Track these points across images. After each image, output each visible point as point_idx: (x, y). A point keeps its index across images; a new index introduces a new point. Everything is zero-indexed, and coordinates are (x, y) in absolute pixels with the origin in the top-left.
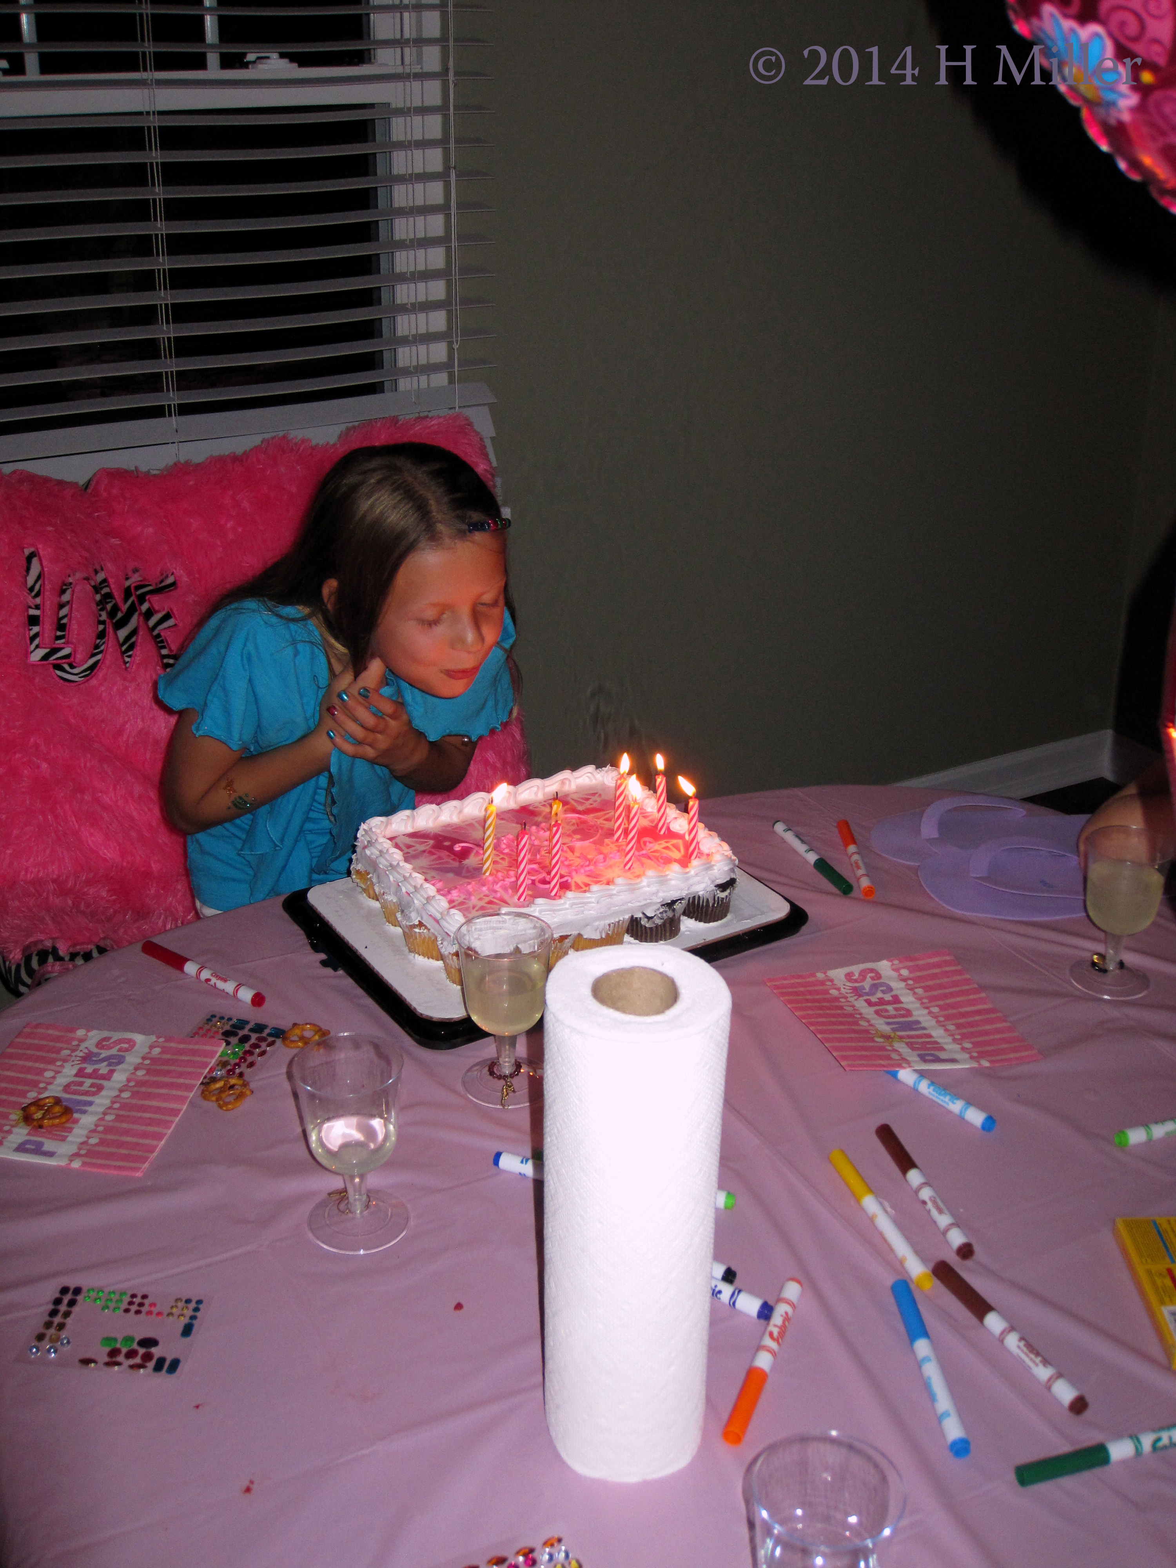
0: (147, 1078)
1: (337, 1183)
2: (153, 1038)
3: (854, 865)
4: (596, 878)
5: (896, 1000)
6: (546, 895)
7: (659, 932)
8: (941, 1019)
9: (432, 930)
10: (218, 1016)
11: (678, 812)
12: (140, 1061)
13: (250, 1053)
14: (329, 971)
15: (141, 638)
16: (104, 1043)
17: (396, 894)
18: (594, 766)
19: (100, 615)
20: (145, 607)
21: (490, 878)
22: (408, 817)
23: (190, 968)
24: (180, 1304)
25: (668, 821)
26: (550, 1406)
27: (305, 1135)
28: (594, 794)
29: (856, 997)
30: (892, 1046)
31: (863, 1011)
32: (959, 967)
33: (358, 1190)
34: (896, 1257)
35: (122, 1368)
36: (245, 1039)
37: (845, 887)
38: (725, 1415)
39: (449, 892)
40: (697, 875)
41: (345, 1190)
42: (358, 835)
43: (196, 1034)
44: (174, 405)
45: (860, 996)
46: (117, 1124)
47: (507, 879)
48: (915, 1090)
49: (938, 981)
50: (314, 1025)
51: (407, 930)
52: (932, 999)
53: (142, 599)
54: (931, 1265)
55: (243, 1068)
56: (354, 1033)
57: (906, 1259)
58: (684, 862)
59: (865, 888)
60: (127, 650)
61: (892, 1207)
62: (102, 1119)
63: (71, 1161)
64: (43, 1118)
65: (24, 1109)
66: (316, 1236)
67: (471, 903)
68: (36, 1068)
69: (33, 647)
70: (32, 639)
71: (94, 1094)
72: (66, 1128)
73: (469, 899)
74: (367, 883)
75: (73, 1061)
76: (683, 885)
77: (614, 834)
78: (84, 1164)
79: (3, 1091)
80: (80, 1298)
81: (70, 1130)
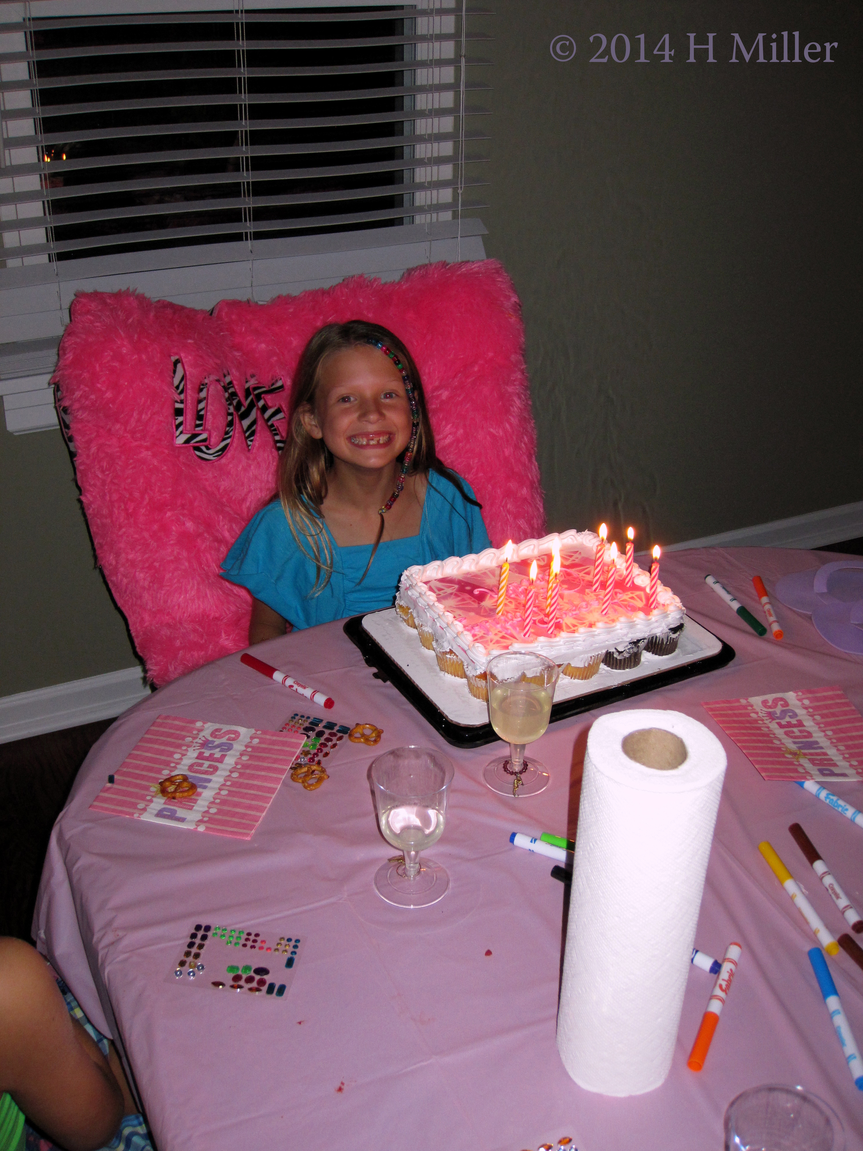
0: (250, 762)
2: (253, 731)
3: (767, 612)
4: (581, 620)
5: (800, 724)
6: (546, 634)
7: (626, 662)
8: (834, 741)
9: (460, 657)
10: (300, 714)
11: (642, 571)
12: (244, 748)
13: (324, 745)
14: (380, 682)
15: (259, 427)
16: (217, 733)
17: (431, 627)
18: (575, 530)
19: (229, 409)
20: (261, 403)
21: (502, 618)
22: (439, 566)
23: (278, 676)
24: (284, 942)
25: (633, 576)
27: (377, 818)
28: (576, 552)
29: (770, 720)
30: (798, 762)
31: (775, 732)
32: (847, 700)
33: (413, 859)
34: (811, 929)
35: (243, 990)
36: (320, 734)
37: (760, 630)
38: (689, 1049)
39: (472, 628)
40: (656, 621)
41: (403, 858)
42: (402, 579)
43: (284, 728)
44: (250, 232)
45: (773, 719)
46: (229, 798)
47: (515, 619)
48: (817, 797)
49: (832, 711)
50: (372, 725)
51: (439, 655)
52: (827, 724)
53: (258, 397)
54: (838, 937)
55: (320, 757)
57: (818, 930)
58: (647, 610)
59: (776, 632)
60: (250, 436)
61: (806, 889)
62: (218, 794)
63: (197, 826)
64: (175, 791)
65: (161, 784)
66: (379, 891)
67: (489, 638)
68: (168, 751)
69: (178, 432)
70: (178, 427)
71: (212, 773)
72: (191, 799)
73: (487, 634)
74: (408, 615)
75: (194, 747)
76: (646, 629)
77: (592, 586)
78: (207, 828)
79: (145, 768)
80: (209, 934)
81: (195, 802)
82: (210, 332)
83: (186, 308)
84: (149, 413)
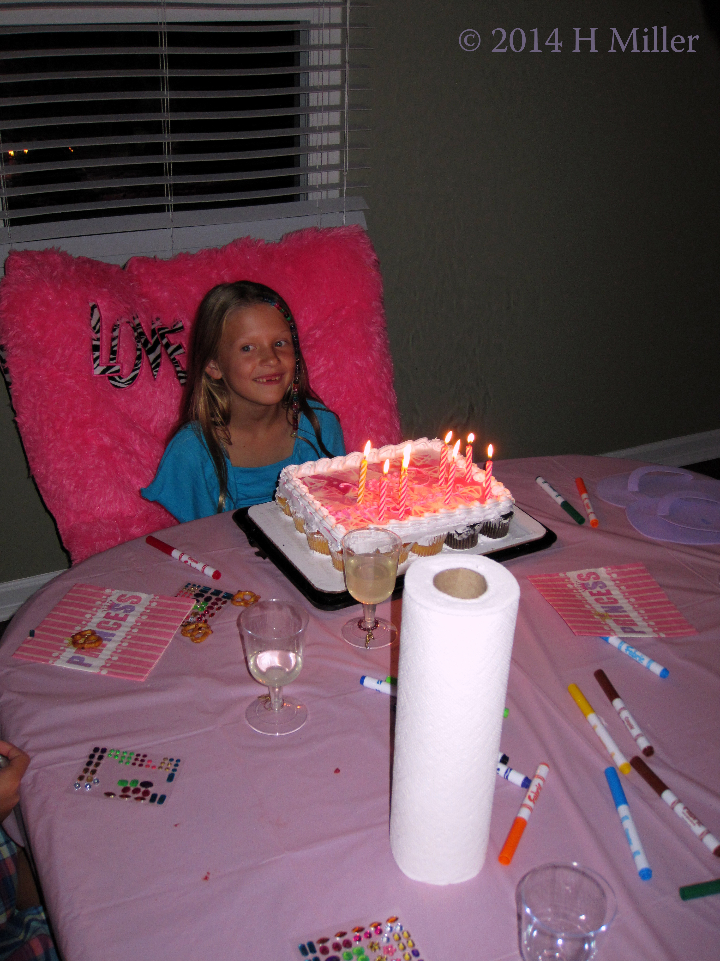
0: (148, 621)
1: (265, 691)
2: (152, 596)
3: (586, 506)
4: (427, 508)
5: (608, 593)
6: (397, 518)
7: (465, 543)
8: (636, 606)
9: (325, 536)
10: (192, 584)
11: (479, 469)
12: (144, 610)
13: (211, 608)
14: (260, 559)
15: (164, 360)
16: (122, 598)
17: (303, 513)
18: (427, 438)
19: (138, 345)
20: (165, 341)
21: (362, 506)
23: (176, 554)
24: (166, 762)
25: (472, 474)
26: (393, 835)
27: (246, 661)
28: (427, 456)
29: (584, 590)
30: (605, 622)
31: (587, 598)
32: (649, 574)
33: (277, 696)
34: (608, 753)
35: (131, 799)
36: (208, 599)
37: (580, 520)
38: (500, 846)
39: (336, 513)
40: (490, 509)
41: (269, 695)
43: (178, 594)
44: (171, 205)
45: (586, 589)
46: (130, 649)
47: (373, 507)
48: (619, 650)
49: (635, 582)
50: (251, 592)
51: (309, 536)
52: (631, 593)
53: (163, 336)
54: (630, 759)
55: (207, 617)
56: (278, 600)
57: (614, 754)
58: (482, 500)
59: (593, 521)
60: (155, 367)
61: (606, 721)
62: (120, 645)
63: (101, 670)
64: (85, 643)
65: (73, 637)
66: (249, 722)
67: (349, 521)
68: (81, 612)
69: (95, 365)
70: (95, 360)
71: (116, 629)
72: (98, 649)
73: (349, 518)
74: (285, 505)
75: (103, 608)
76: (481, 515)
77: (438, 481)
78: (109, 672)
79: (61, 625)
80: (105, 755)
81: (101, 651)
82: (121, 283)
83: (103, 263)
84: (71, 350)
